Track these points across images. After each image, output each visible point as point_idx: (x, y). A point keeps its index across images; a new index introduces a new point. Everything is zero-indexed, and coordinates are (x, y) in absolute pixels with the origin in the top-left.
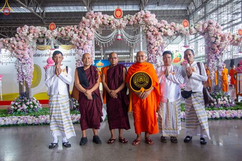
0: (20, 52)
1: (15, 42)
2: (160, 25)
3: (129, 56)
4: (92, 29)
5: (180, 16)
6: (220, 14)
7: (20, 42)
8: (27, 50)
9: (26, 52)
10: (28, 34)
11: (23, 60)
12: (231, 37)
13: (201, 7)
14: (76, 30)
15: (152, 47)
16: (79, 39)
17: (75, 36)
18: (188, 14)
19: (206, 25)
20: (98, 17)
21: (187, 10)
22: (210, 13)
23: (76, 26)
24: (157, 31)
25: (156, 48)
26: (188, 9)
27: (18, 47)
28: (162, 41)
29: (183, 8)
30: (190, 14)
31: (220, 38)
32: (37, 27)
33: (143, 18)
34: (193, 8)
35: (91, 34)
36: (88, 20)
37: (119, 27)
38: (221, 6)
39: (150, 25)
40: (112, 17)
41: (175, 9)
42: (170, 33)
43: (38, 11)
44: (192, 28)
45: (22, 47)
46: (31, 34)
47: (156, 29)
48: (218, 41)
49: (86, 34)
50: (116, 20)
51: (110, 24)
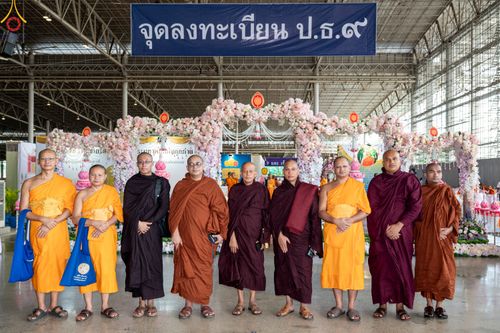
0: (120, 152)
1: (114, 140)
2: (315, 119)
3: (292, 143)
4: (220, 123)
5: (398, 67)
6: (476, 66)
7: (120, 139)
8: (129, 149)
9: (128, 153)
10: (132, 128)
11: (122, 163)
12: (417, 139)
13: (440, 50)
14: (198, 124)
15: (304, 150)
16: (201, 137)
17: (196, 133)
18: (415, 62)
19: (382, 121)
20: (229, 106)
21: (411, 55)
22: (457, 63)
23: (197, 119)
24: (311, 128)
25: (309, 152)
26: (414, 51)
27: (118, 146)
28: (318, 143)
29: (404, 51)
30: (418, 63)
31: (401, 141)
32: (144, 118)
33: (291, 110)
34: (425, 50)
35: (218, 130)
36: (215, 111)
37: (258, 122)
38: (478, 52)
39: (302, 120)
40: (249, 106)
41: (388, 51)
42: (330, 131)
43: (114, 52)
44: (362, 125)
45: (122, 146)
46: (136, 129)
47: (309, 125)
48: (399, 145)
49: (211, 130)
50: (254, 111)
51: (244, 116)
